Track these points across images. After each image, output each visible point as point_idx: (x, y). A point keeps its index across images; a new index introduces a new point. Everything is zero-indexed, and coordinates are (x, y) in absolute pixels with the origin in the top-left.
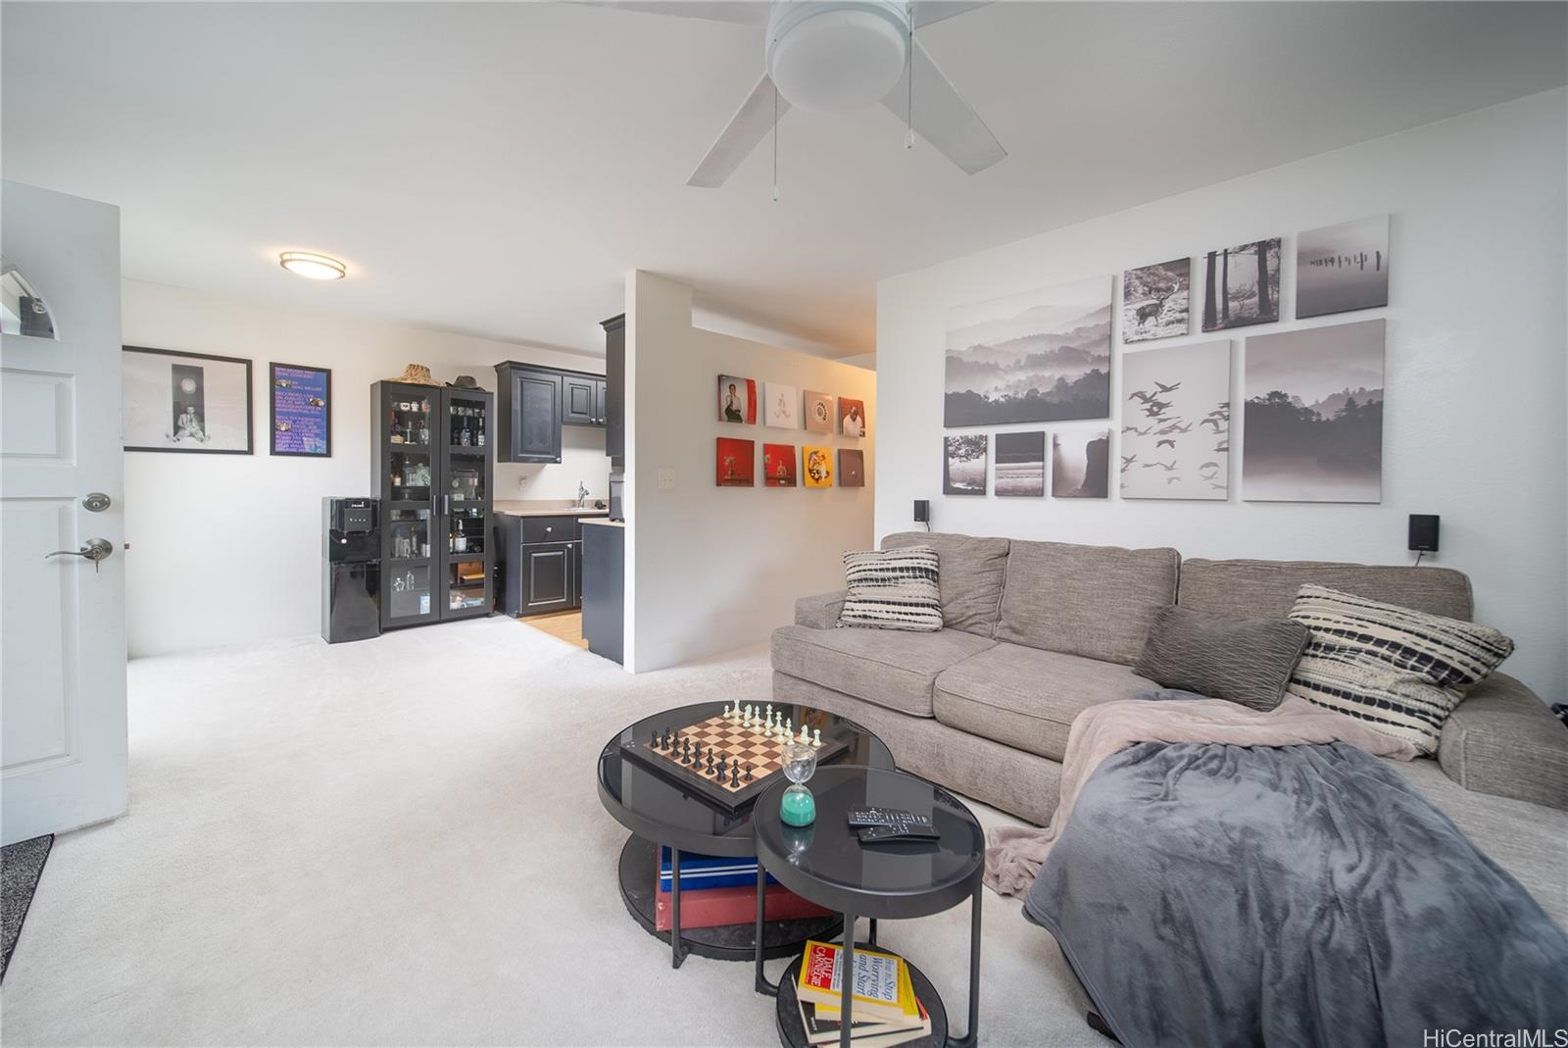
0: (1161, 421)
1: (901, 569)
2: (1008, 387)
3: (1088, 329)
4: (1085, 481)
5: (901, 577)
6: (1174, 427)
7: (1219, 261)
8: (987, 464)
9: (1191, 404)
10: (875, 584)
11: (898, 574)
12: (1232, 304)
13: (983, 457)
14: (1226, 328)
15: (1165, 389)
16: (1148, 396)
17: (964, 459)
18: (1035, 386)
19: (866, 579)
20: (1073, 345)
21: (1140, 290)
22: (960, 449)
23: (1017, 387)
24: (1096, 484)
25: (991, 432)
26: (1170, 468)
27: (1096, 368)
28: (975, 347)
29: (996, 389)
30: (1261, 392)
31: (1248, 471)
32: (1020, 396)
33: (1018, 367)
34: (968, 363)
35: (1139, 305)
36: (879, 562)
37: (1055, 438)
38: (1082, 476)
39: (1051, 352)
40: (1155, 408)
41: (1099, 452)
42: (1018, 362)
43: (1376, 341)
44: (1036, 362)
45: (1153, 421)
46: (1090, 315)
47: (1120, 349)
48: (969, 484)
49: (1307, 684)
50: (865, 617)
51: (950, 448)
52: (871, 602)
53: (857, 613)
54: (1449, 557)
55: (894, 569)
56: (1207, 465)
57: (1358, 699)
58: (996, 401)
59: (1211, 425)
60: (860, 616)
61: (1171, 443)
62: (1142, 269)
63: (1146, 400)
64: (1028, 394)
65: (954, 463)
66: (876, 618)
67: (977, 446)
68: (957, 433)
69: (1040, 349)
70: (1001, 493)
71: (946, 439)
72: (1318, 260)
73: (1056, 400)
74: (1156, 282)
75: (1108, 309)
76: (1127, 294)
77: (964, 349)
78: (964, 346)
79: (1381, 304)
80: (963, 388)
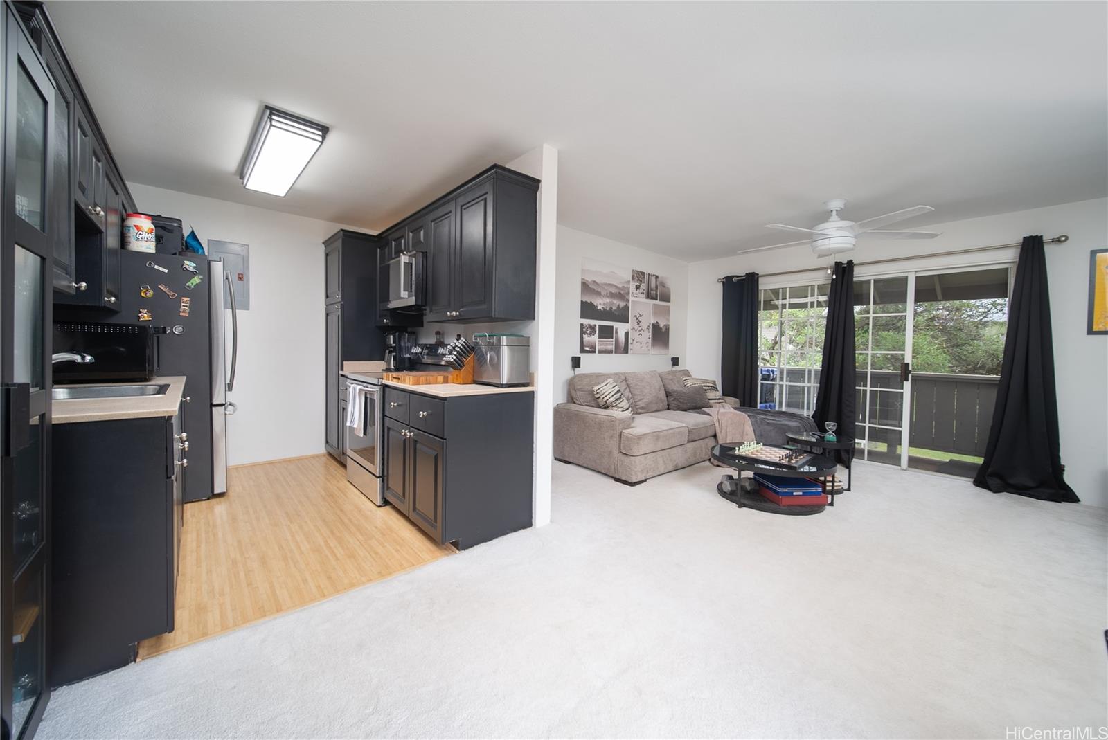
2: (604, 304)
3: (625, 287)
4: (624, 348)
6: (641, 329)
7: (650, 276)
8: (595, 338)
9: (644, 323)
12: (652, 292)
13: (595, 335)
14: (650, 299)
15: (641, 316)
16: (638, 317)
17: (588, 336)
18: (612, 306)
20: (621, 292)
21: (636, 278)
22: (587, 330)
23: (607, 304)
24: (626, 349)
25: (597, 323)
26: (641, 343)
27: (627, 303)
28: (594, 281)
29: (600, 304)
30: (654, 321)
31: (652, 346)
32: (607, 309)
33: (607, 295)
34: (590, 288)
35: (636, 284)
37: (616, 329)
38: (623, 345)
39: (616, 293)
40: (638, 322)
41: (627, 335)
42: (607, 293)
44: (612, 295)
45: (638, 326)
46: (625, 282)
47: (631, 299)
48: (590, 348)
51: (583, 330)
54: (681, 366)
56: (646, 343)
58: (600, 309)
59: (647, 330)
61: (641, 335)
62: (636, 271)
63: (637, 319)
64: (610, 309)
65: (585, 338)
67: (593, 330)
68: (586, 322)
69: (614, 290)
70: (600, 352)
71: (582, 325)
72: (663, 285)
73: (617, 313)
74: (639, 276)
75: (629, 281)
76: (633, 279)
77: (590, 280)
78: (589, 279)
79: (669, 301)
80: (588, 299)
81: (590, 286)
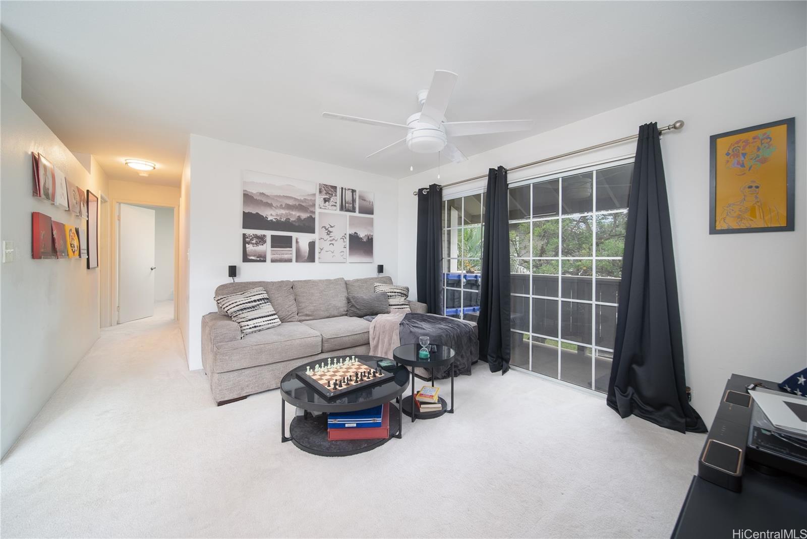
0: (330, 237)
1: (258, 300)
2: (277, 215)
3: (308, 200)
4: (308, 257)
5: (261, 304)
6: (334, 239)
7: (344, 190)
8: (266, 248)
9: (337, 233)
10: (251, 310)
11: (258, 303)
12: (347, 205)
13: (265, 245)
14: (345, 211)
15: (331, 227)
16: (327, 228)
17: (255, 245)
18: (289, 217)
19: (245, 309)
20: (303, 204)
21: (324, 191)
22: (253, 240)
23: (281, 216)
24: (311, 258)
25: (269, 234)
26: (333, 253)
27: (311, 215)
28: (260, 193)
29: (271, 215)
30: (352, 232)
31: (350, 254)
32: (282, 220)
33: (281, 207)
34: (256, 199)
35: (324, 197)
36: (245, 299)
37: (297, 240)
38: (307, 254)
39: (295, 205)
40: (329, 233)
41: (312, 245)
42: (281, 205)
43: (371, 223)
44: (289, 207)
45: (328, 236)
46: (308, 195)
47: (317, 210)
48: (258, 257)
49: (392, 305)
50: (255, 327)
51: (247, 239)
52: (255, 319)
53: (251, 326)
54: (386, 273)
55: (255, 301)
56: (341, 252)
57: (400, 305)
58: (271, 220)
59: (342, 240)
60: (253, 327)
61: (333, 244)
62: (325, 185)
63: (326, 229)
64: (286, 220)
65: (250, 247)
66: (260, 326)
67: (261, 240)
68: (250, 232)
69: (291, 202)
70: (273, 261)
71: (244, 235)
72: (362, 198)
73: (297, 224)
74: (329, 191)
75: (314, 195)
76: (320, 192)
77: (254, 192)
78: (253, 190)
79: (372, 213)
80: (253, 210)
81: (255, 198)
